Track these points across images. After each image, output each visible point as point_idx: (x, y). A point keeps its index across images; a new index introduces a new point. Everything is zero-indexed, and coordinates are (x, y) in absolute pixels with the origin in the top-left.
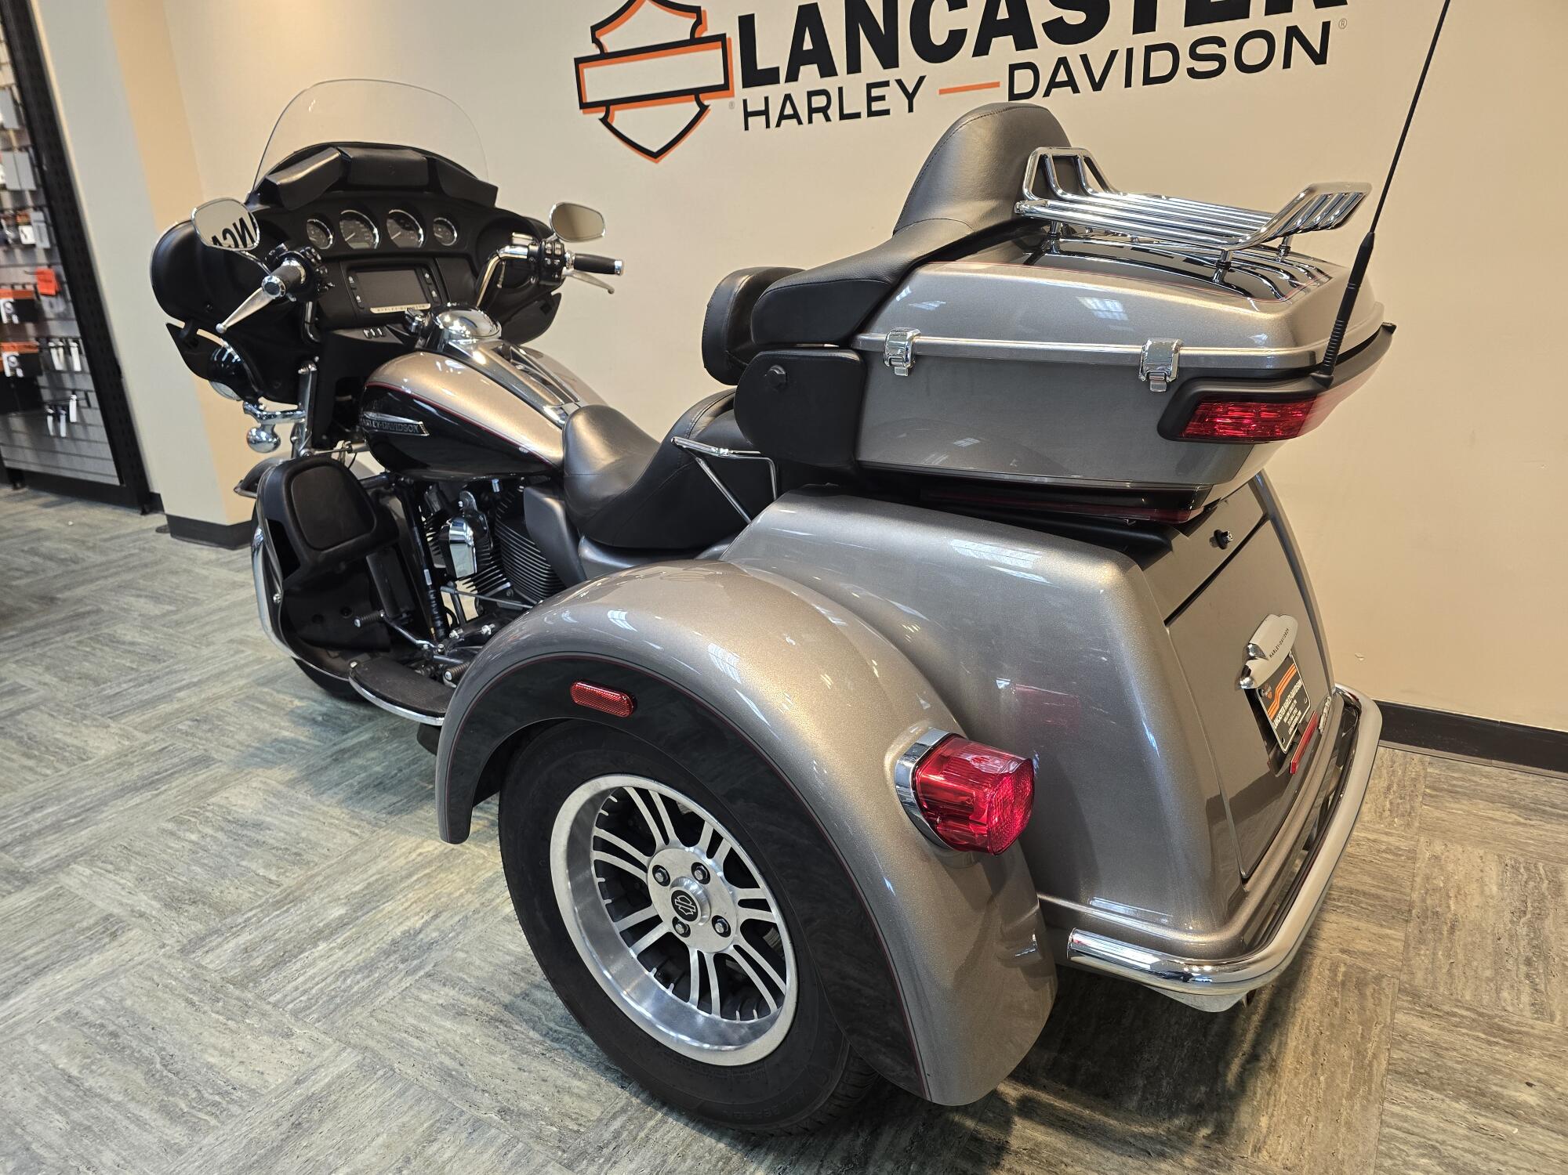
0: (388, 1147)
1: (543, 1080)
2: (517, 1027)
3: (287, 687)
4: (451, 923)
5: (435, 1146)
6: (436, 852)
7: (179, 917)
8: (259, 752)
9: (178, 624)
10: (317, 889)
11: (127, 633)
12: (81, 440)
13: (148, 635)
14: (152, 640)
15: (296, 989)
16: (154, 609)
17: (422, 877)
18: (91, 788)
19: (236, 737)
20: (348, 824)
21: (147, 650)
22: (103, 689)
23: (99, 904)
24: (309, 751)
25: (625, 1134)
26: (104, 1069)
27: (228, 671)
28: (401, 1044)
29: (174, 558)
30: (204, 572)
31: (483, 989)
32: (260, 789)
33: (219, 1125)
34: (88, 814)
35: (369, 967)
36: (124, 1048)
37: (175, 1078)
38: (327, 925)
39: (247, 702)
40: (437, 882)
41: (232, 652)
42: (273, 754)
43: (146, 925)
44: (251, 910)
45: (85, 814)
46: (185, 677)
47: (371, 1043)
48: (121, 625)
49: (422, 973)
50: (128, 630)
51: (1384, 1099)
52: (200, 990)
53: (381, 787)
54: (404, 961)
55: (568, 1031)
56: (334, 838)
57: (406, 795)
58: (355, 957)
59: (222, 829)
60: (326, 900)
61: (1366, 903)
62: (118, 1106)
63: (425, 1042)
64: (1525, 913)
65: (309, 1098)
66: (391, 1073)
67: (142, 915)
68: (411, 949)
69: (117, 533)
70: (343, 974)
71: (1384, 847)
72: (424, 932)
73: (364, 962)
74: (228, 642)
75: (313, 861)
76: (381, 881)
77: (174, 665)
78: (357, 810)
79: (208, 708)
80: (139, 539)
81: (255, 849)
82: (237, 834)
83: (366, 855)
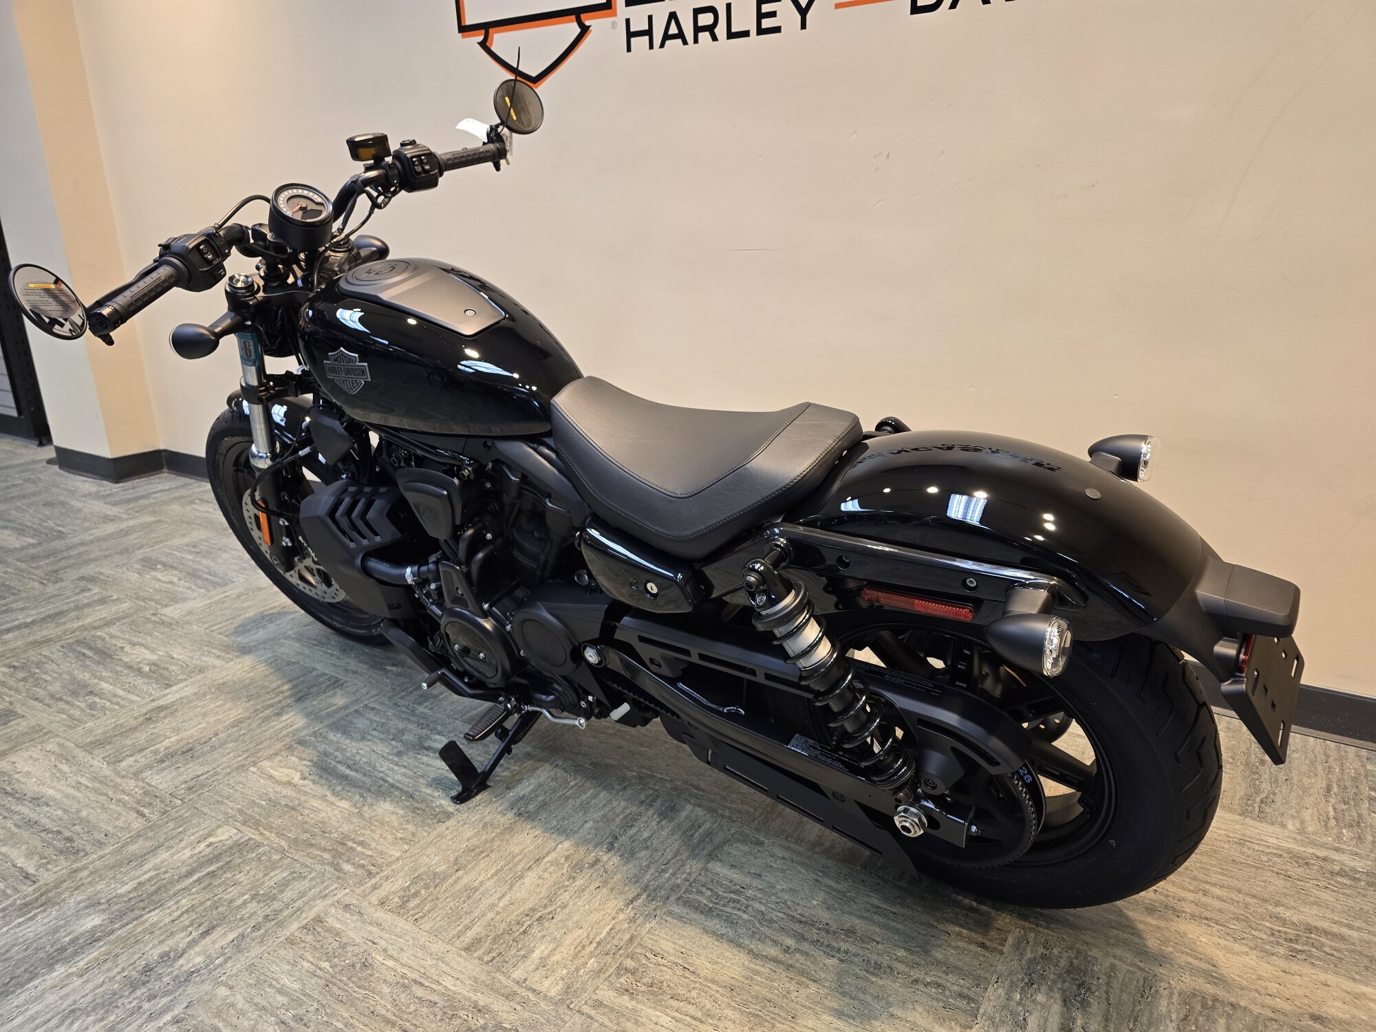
3: (122, 632)
4: (224, 942)
6: (229, 842)
8: (67, 707)
9: (34, 558)
10: (76, 889)
17: (205, 875)
19: (50, 688)
20: (138, 802)
24: (122, 707)
27: (66, 611)
29: (55, 490)
30: (79, 505)
32: (53, 753)
35: (107, 1004)
38: (73, 941)
39: (75, 647)
40: (220, 885)
41: (77, 591)
42: (82, 710)
46: (20, 617)
49: (168, 1018)
53: (190, 754)
54: (151, 997)
56: (116, 820)
57: (214, 765)
58: (94, 990)
60: (83, 905)
61: (1331, 946)
68: (165, 980)
69: (7, 463)
70: (73, 1013)
71: (1337, 868)
72: (186, 956)
73: (102, 996)
74: (77, 580)
75: (84, 850)
76: (155, 881)
77: (12, 603)
78: (153, 784)
79: (31, 652)
80: (28, 470)
81: (22, 830)
82: (9, 810)
83: (147, 844)
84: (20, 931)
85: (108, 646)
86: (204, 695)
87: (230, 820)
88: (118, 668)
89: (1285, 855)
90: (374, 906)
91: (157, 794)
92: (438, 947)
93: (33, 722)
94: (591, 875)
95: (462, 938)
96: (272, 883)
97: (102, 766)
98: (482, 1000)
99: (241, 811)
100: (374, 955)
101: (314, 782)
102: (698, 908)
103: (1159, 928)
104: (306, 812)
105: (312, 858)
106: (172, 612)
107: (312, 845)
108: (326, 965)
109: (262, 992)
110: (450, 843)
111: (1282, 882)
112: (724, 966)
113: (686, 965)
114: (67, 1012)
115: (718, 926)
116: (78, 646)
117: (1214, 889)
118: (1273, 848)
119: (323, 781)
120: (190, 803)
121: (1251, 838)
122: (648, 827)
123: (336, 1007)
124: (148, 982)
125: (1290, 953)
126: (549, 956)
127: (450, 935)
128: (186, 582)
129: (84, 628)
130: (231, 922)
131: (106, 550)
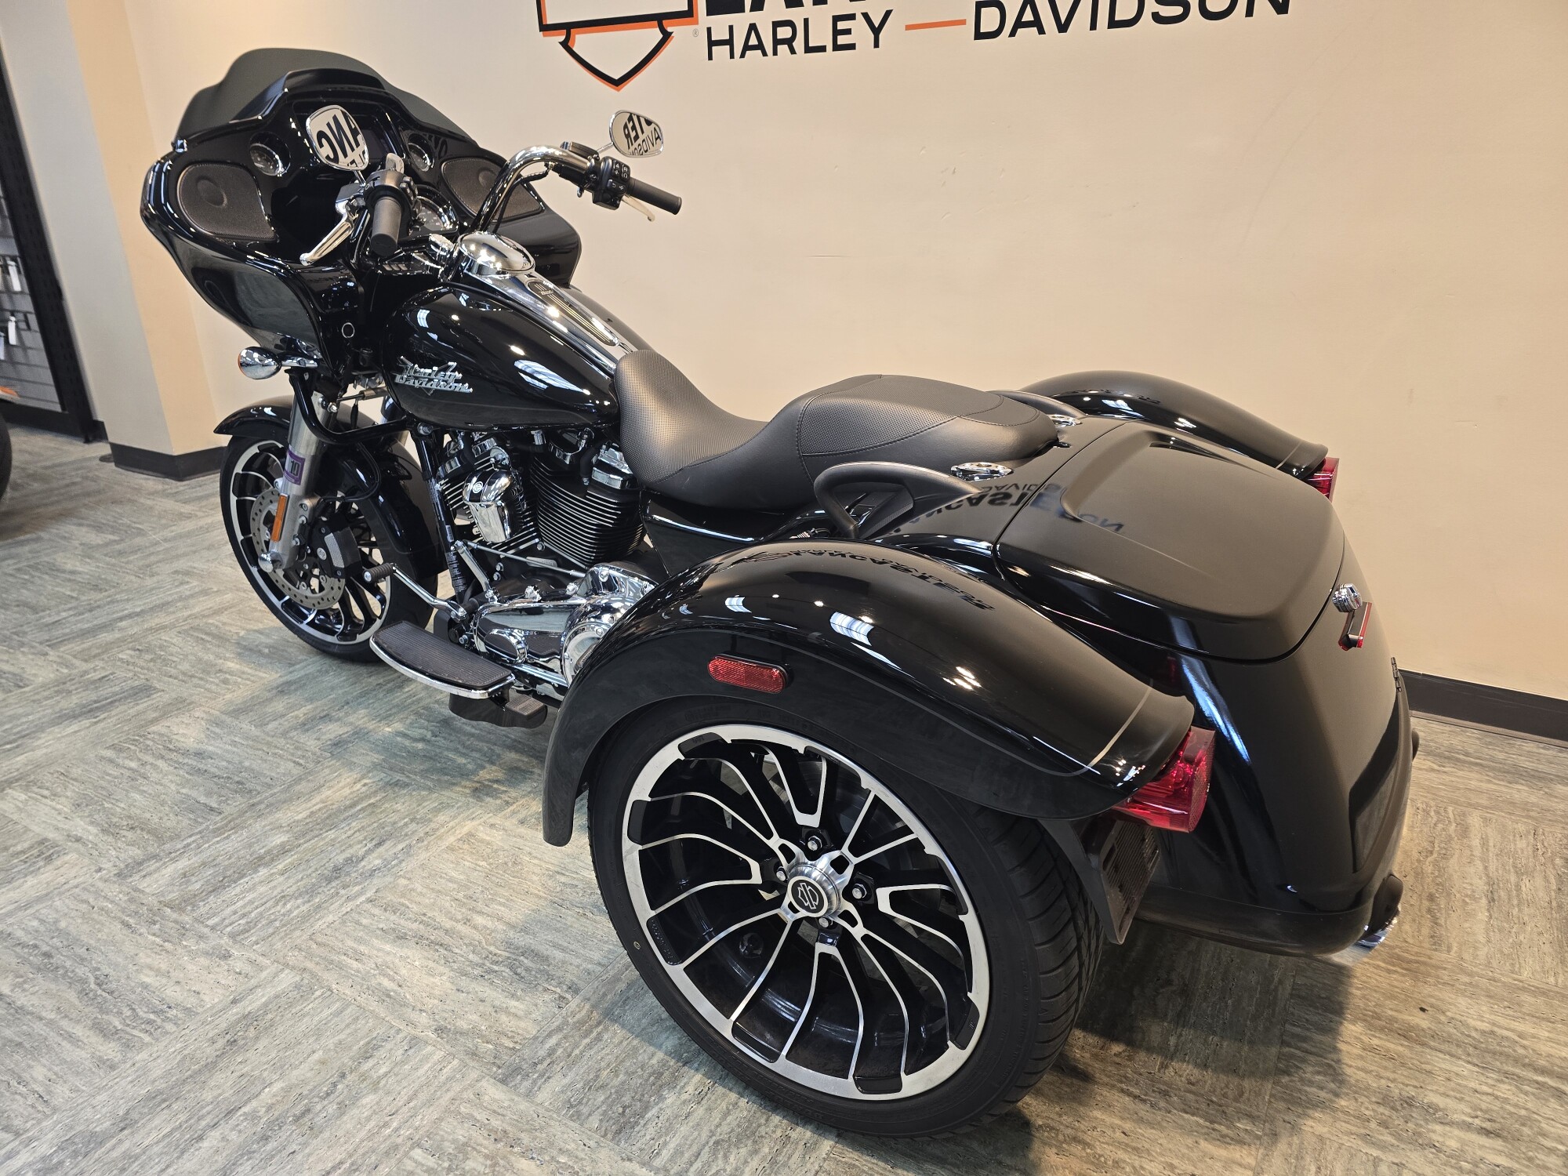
0: (323, 1062)
1: (481, 1001)
2: (457, 951)
3: (233, 620)
4: (395, 850)
5: (370, 1063)
7: (116, 842)
8: (202, 683)
9: (121, 553)
10: (259, 817)
11: (69, 562)
12: (22, 364)
13: (89, 564)
14: (93, 569)
15: (235, 913)
16: (95, 538)
18: (28, 715)
19: (179, 667)
20: (293, 755)
21: (89, 579)
22: (43, 617)
23: (35, 828)
24: (253, 682)
25: (560, 1051)
26: (37, 988)
27: (172, 601)
28: (340, 966)
29: (119, 487)
30: (149, 502)
31: (424, 915)
32: (202, 719)
33: (153, 1042)
34: (25, 740)
35: (311, 892)
36: (57, 968)
37: (109, 997)
38: (268, 852)
39: (191, 632)
40: (381, 812)
41: (176, 583)
42: (217, 685)
43: (82, 849)
44: (190, 836)
45: (19, 740)
46: (127, 607)
47: (309, 965)
48: (61, 554)
49: (363, 898)
50: (69, 558)
51: (1286, 1021)
52: (136, 913)
53: (327, 719)
54: (345, 886)
55: (507, 954)
56: (277, 768)
58: (296, 883)
59: (162, 757)
60: (268, 828)
62: (50, 1023)
63: (364, 964)
64: (1431, 852)
65: (245, 1017)
66: (329, 993)
67: (78, 840)
68: (353, 875)
69: (57, 461)
70: (284, 898)
72: (366, 859)
73: (305, 887)
74: (173, 573)
75: (256, 790)
76: (325, 810)
77: (115, 594)
78: (302, 741)
79: (150, 638)
80: (82, 468)
81: (196, 777)
82: (177, 762)
83: (311, 785)
93: (174, 695)
96: (426, 810)
97: (250, 728)
101: (445, 738)
104: (443, 760)
108: (483, 863)
109: (436, 882)
114: (279, 897)
116: (194, 631)
120: (337, 754)
123: (497, 889)
124: (339, 877)
129: (195, 617)
130: (397, 837)
131: (193, 545)
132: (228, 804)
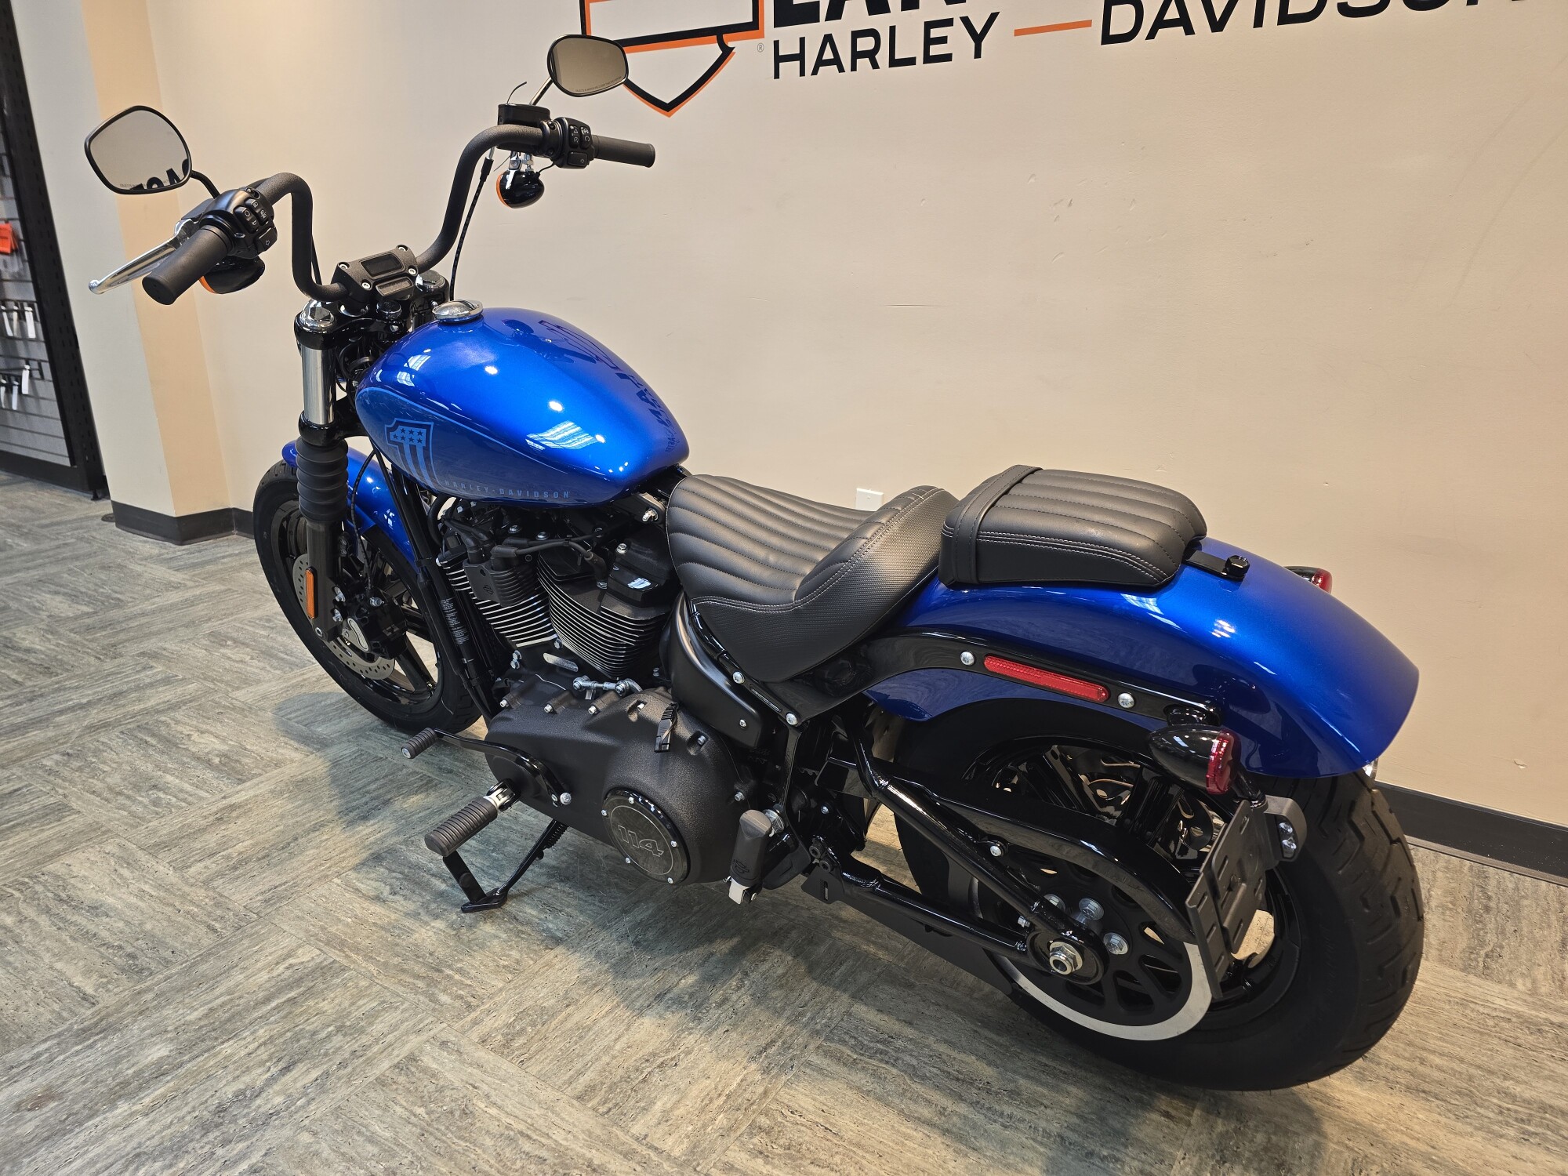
3: (189, 717)
4: (307, 1080)
6: (311, 964)
8: (128, 803)
9: (89, 629)
10: (140, 1013)
11: (28, 638)
12: (33, 414)
13: (49, 640)
14: (52, 647)
16: (67, 610)
17: (285, 1002)
19: (108, 780)
20: (209, 914)
21: (43, 660)
24: (189, 804)
27: (126, 692)
29: (113, 551)
30: (139, 569)
32: (113, 855)
35: (176, 1148)
38: (138, 1074)
39: (136, 733)
40: (301, 1014)
41: (138, 669)
42: (145, 807)
44: (45, 1041)
46: (74, 697)
48: (24, 628)
49: (244, 1166)
50: (27, 633)
53: (266, 862)
54: (225, 1142)
56: (185, 934)
57: (293, 875)
58: (161, 1132)
59: (47, 911)
60: (148, 1031)
68: (241, 1122)
69: (58, 519)
72: (264, 1095)
73: (171, 1139)
74: (138, 655)
75: (149, 969)
76: (229, 1007)
77: (66, 680)
78: (225, 894)
79: (87, 738)
80: (82, 528)
81: (79, 945)
82: (64, 920)
83: (219, 964)
84: (78, 1061)
85: (173, 733)
86: (281, 793)
87: (312, 938)
88: (185, 759)
89: (1514, 1020)
90: (474, 1044)
91: (230, 907)
92: (547, 1094)
93: (90, 819)
94: (719, 1017)
95: (574, 1085)
96: (360, 1013)
97: (168, 872)
98: (598, 1158)
99: (323, 929)
100: (475, 1101)
101: (405, 897)
102: (839, 1059)
103: (1369, 1100)
105: (403, 986)
106: (243, 695)
107: (403, 971)
108: (421, 1111)
109: (350, 1140)
110: (560, 973)
111: (1511, 1051)
112: (871, 1128)
113: (827, 1126)
114: (131, 1156)
115: (863, 1081)
116: (140, 732)
117: (1431, 1057)
118: (1501, 1011)
119: (416, 898)
120: (267, 917)
121: (1475, 998)
122: (782, 962)
123: (431, 1159)
124: (221, 1124)
125: (1522, 1136)
126: (672, 1109)
127: (559, 1083)
128: (259, 661)
129: (147, 712)
130: (313, 1057)
131: (170, 622)
132: (108, 991)
